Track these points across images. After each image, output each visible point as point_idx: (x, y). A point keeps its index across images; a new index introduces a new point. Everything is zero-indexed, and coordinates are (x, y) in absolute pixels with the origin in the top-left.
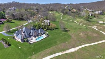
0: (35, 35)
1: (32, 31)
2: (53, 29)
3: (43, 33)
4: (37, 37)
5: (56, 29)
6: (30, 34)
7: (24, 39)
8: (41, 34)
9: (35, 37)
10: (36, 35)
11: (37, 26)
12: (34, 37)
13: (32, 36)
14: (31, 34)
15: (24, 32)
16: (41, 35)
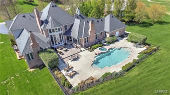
0: (87, 41)
1: (77, 22)
2: (151, 25)
3: (117, 34)
4: (97, 51)
5: (161, 23)
6: (68, 31)
7: (41, 55)
8: (112, 36)
9: (89, 46)
10: (92, 40)
11: (92, 8)
12: (86, 47)
13: (75, 41)
14: (75, 34)
15: (47, 22)
16: (113, 42)
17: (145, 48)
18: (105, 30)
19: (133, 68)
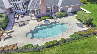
17: (87, 29)
18: (58, 5)
19: (55, 46)
